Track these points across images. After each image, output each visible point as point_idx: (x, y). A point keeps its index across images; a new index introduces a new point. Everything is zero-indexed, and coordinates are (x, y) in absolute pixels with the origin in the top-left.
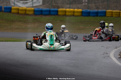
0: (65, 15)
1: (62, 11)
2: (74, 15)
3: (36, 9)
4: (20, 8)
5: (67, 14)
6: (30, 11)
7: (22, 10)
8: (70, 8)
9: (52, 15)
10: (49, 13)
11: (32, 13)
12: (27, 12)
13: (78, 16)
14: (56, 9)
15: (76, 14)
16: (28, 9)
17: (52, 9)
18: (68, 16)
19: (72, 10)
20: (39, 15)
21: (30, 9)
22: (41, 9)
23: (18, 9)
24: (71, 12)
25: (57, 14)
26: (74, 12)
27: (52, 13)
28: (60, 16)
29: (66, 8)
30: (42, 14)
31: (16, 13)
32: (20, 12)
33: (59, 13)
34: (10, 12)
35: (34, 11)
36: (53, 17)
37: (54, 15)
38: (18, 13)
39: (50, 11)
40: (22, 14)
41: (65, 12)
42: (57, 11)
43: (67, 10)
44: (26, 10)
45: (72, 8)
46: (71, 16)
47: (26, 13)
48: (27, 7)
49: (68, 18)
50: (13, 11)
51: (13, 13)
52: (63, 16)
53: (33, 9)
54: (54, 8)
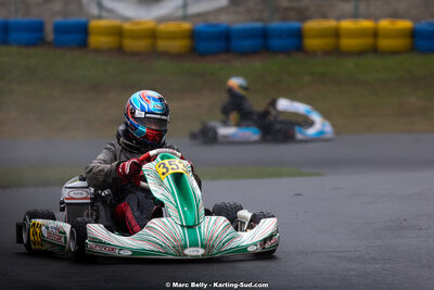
0: (336, 52)
1: (323, 34)
2: (375, 50)
4: (127, 26)
5: (347, 43)
6: (172, 36)
7: (137, 35)
8: (355, 16)
9: (276, 52)
10: (261, 43)
11: (180, 45)
12: (163, 45)
13: (394, 53)
14: (295, 24)
15: (384, 43)
16: (163, 27)
17: (275, 25)
18: (349, 54)
19: (366, 24)
20: (215, 53)
21: (172, 27)
22: (224, 26)
23: (119, 33)
24: (362, 33)
25: (300, 48)
26: (375, 34)
27: (275, 43)
28: (314, 54)
29: (339, 19)
30: (227, 50)
31: (110, 50)
32: (129, 44)
33: (311, 43)
34: (83, 44)
35: (193, 35)
36: (282, 59)
37: (286, 52)
38: (119, 50)
39: (265, 34)
40: (134, 54)
41: (337, 34)
42: (299, 35)
43: (347, 24)
44: (153, 35)
45: (366, 17)
46: (361, 53)
47: (154, 46)
48: (161, 21)
49: (349, 64)
50: (94, 40)
51: (98, 51)
52: (328, 53)
53: (186, 25)
54: (285, 19)
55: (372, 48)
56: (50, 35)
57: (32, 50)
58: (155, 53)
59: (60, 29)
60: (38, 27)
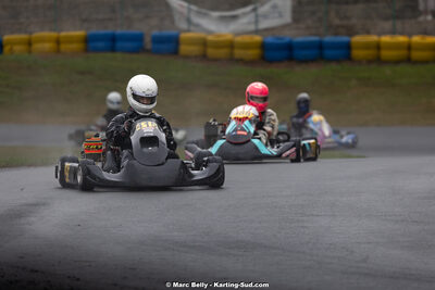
0: (378, 61)
1: (367, 46)
2: (408, 60)
3: (270, 39)
4: (210, 38)
5: (385, 54)
6: (246, 46)
7: (218, 45)
8: (393, 32)
9: (330, 60)
10: (318, 53)
11: (254, 53)
12: (238, 53)
13: (424, 62)
14: (345, 39)
15: (416, 55)
16: (238, 39)
17: (328, 39)
18: (387, 62)
19: (402, 39)
20: (280, 61)
21: (247, 39)
22: (287, 40)
23: (204, 43)
24: (397, 46)
25: (349, 58)
26: (409, 47)
27: (328, 53)
28: (360, 62)
29: (380, 34)
30: (290, 58)
31: (196, 57)
32: (211, 52)
33: (356, 53)
34: (175, 52)
35: (264, 46)
36: (334, 66)
37: (337, 60)
38: (204, 57)
39: (320, 46)
40: (216, 60)
41: (378, 47)
42: (348, 46)
43: (386, 39)
44: (231, 45)
45: (402, 34)
46: (397, 62)
47: (232, 54)
48: (238, 34)
49: (388, 70)
50: (184, 49)
51: (187, 57)
52: (370, 62)
53: (258, 38)
54: (336, 34)
55: (407, 58)
56: (148, 44)
57: (135, 56)
58: (232, 60)
59: (158, 40)
60: (139, 38)
